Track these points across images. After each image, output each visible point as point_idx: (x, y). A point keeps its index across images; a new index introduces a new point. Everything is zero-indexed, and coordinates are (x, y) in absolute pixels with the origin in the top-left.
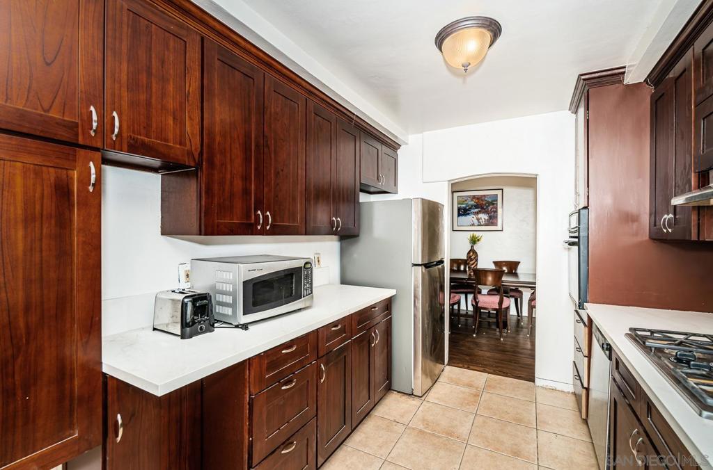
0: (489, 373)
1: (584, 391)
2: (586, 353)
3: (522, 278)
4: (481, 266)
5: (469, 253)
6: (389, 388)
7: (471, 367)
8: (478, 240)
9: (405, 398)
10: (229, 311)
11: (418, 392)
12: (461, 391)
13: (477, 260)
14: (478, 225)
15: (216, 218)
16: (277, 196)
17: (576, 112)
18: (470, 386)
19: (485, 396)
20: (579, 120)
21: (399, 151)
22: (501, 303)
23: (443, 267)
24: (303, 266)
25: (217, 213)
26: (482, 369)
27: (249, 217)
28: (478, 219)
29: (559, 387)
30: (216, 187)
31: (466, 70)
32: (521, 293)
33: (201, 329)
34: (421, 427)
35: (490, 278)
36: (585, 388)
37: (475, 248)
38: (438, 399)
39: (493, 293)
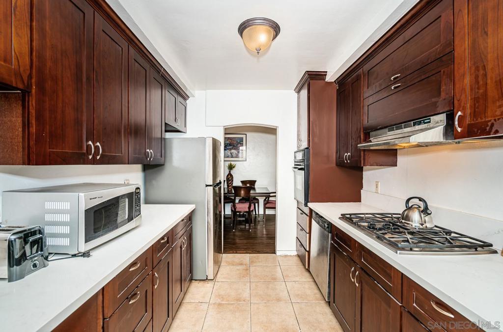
0: (250, 253)
1: (307, 253)
2: (308, 231)
3: (258, 191)
4: (235, 184)
5: (228, 176)
6: (191, 280)
7: (238, 252)
8: (234, 167)
9: (202, 283)
10: (66, 242)
11: (211, 277)
12: (237, 269)
13: (233, 181)
14: (232, 157)
15: (48, 147)
16: (105, 129)
17: (299, 92)
18: (241, 264)
19: (252, 269)
20: (301, 97)
21: (187, 101)
22: (249, 208)
23: (221, 186)
24: (134, 191)
25: (49, 142)
26: (245, 252)
27: (81, 147)
28: (231, 153)
29: (289, 253)
30: (47, 114)
31: (258, 53)
32: (258, 200)
33: (35, 266)
34: (219, 301)
35: (242, 192)
36: (308, 251)
37: (232, 172)
38: (224, 278)
39: (242, 201)
